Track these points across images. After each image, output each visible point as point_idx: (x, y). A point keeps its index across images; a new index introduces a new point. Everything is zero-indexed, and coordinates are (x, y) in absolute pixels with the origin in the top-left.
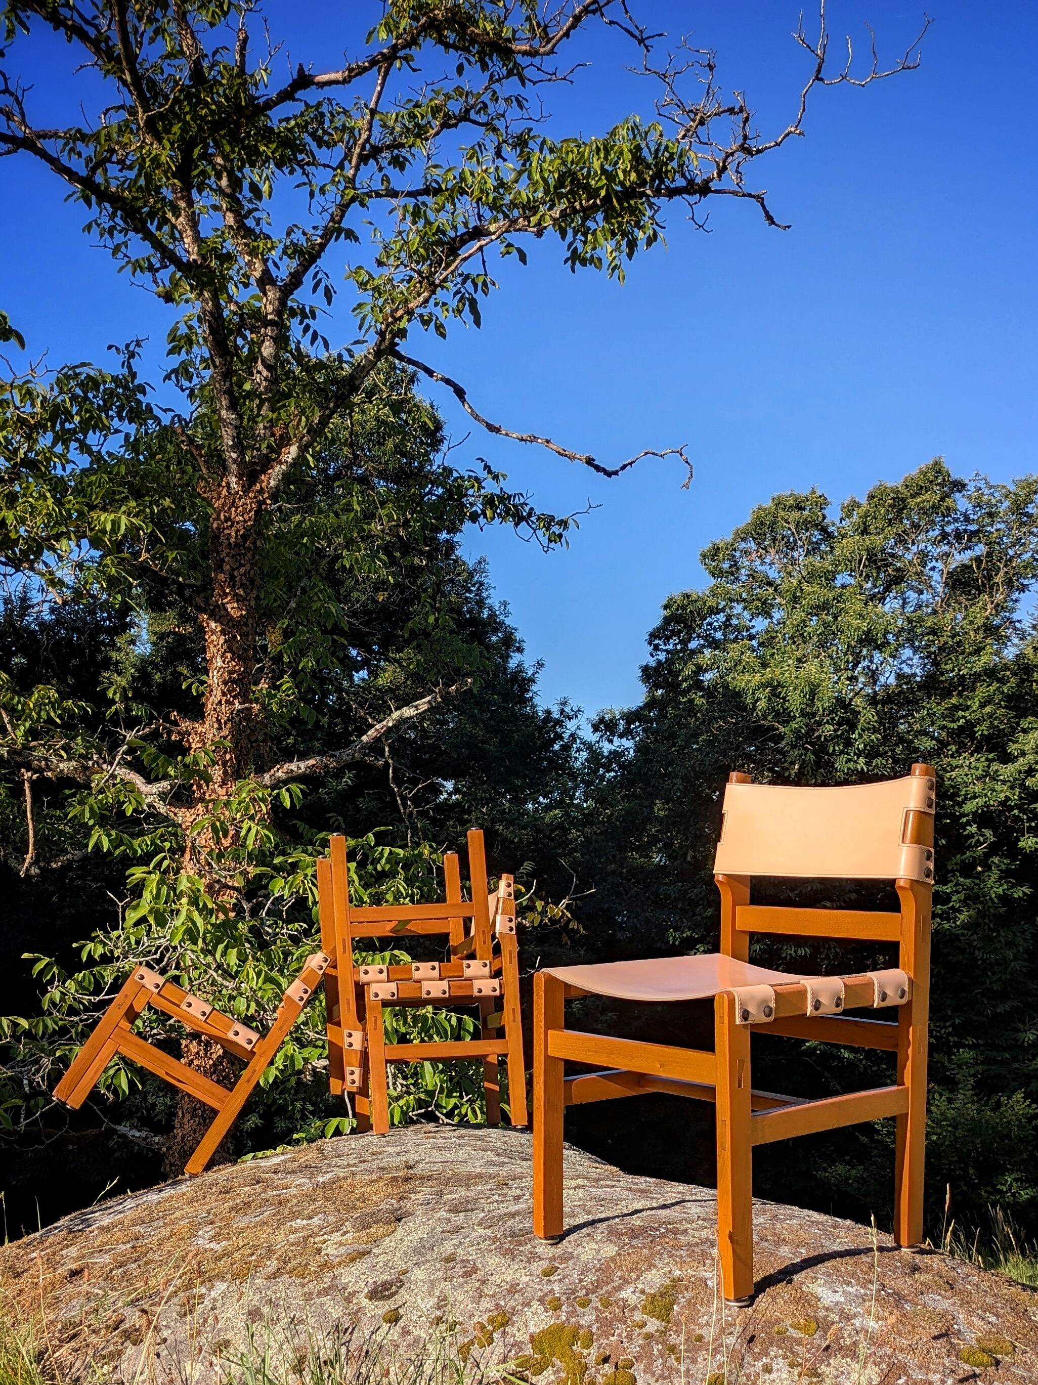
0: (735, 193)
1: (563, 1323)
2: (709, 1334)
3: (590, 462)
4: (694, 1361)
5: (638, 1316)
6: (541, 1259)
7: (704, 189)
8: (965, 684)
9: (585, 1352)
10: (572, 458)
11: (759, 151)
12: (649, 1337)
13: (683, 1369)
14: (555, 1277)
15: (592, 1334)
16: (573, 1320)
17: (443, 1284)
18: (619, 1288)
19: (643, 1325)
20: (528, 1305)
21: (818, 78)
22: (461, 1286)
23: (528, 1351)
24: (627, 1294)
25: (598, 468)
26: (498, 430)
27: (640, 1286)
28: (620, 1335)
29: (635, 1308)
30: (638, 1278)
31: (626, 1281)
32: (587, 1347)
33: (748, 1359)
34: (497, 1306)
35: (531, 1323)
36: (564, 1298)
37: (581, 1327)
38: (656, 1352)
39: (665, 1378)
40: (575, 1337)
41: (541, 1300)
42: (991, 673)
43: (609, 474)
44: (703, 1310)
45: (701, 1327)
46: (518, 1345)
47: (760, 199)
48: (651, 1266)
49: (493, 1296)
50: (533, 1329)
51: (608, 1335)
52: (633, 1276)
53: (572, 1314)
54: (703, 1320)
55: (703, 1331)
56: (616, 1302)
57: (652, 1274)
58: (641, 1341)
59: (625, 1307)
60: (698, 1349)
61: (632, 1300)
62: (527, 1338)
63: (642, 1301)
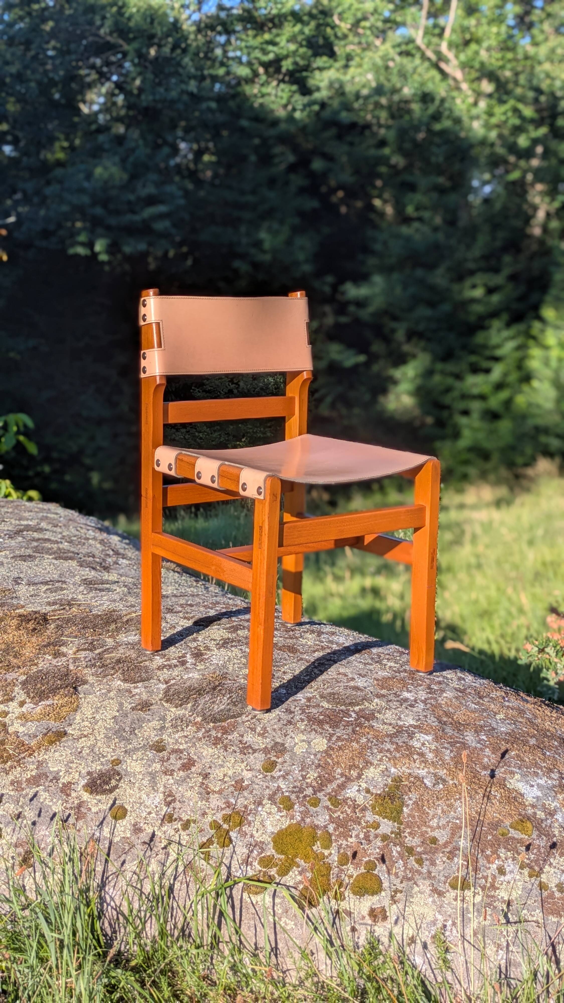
1: (299, 824)
2: (442, 836)
4: (433, 863)
5: (370, 817)
6: (255, 751)
9: (326, 852)
12: (385, 838)
13: (424, 870)
14: (276, 773)
15: (330, 835)
16: (308, 820)
17: (165, 778)
18: (342, 787)
19: (376, 826)
20: (260, 804)
22: (184, 780)
23: (270, 851)
24: (351, 792)
27: (364, 785)
28: (357, 836)
29: (364, 809)
30: (359, 777)
31: (349, 779)
32: (327, 847)
33: (482, 862)
34: (228, 805)
35: (268, 823)
36: (293, 797)
37: (317, 826)
38: (395, 853)
39: (409, 879)
40: (314, 839)
41: (271, 798)
44: (431, 813)
45: (432, 828)
46: (260, 845)
48: (368, 763)
49: (220, 792)
50: (270, 829)
51: (346, 836)
52: (354, 773)
53: (305, 814)
54: (434, 823)
55: (436, 834)
56: (345, 800)
57: (371, 773)
58: (379, 843)
59: (355, 807)
60: (434, 852)
61: (360, 800)
62: (267, 839)
63: (370, 801)
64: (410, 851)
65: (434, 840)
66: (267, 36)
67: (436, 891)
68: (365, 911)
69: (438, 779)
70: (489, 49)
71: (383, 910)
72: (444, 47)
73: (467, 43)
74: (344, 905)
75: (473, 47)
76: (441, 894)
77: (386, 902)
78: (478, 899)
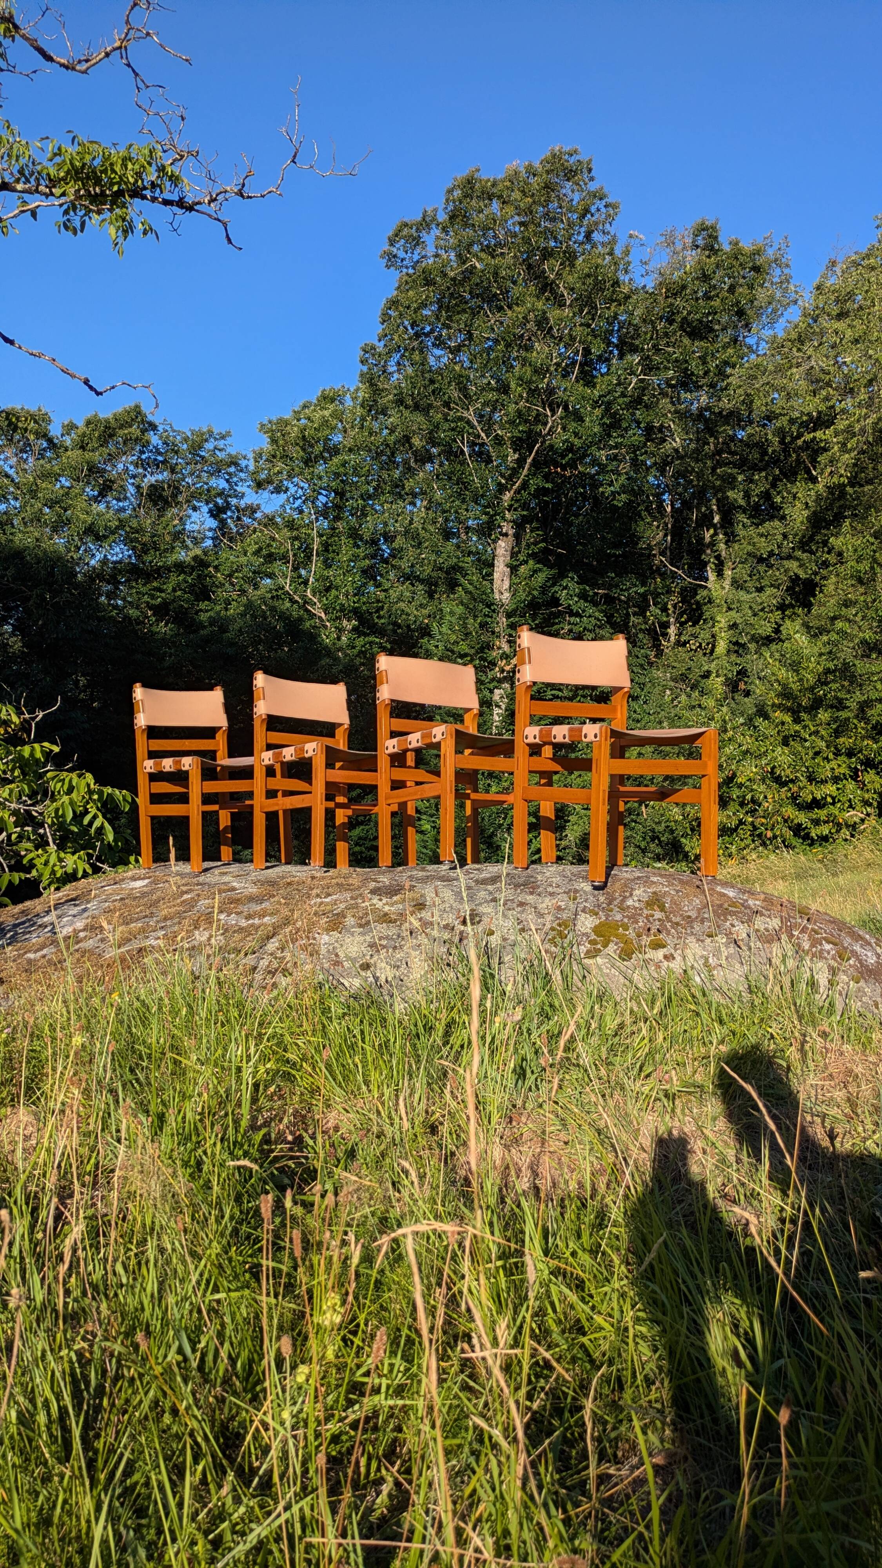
0: (210, 216)
1: (605, 920)
3: (86, 382)
4: (692, 928)
7: (190, 209)
8: (158, 573)
9: (627, 932)
10: (73, 376)
11: (249, 197)
12: (659, 920)
13: (689, 932)
14: (580, 900)
15: (626, 924)
16: (610, 919)
17: (510, 913)
18: (623, 901)
19: (652, 915)
20: (578, 914)
21: (293, 161)
23: (593, 937)
24: (630, 902)
25: (91, 388)
26: (12, 342)
28: (643, 922)
29: (641, 909)
30: (631, 895)
31: (625, 897)
32: (627, 930)
33: (720, 923)
34: (559, 917)
35: (587, 923)
36: (596, 909)
37: (616, 921)
38: (668, 926)
39: (681, 937)
41: (583, 911)
42: (180, 567)
43: (98, 394)
46: (586, 935)
47: (225, 225)
50: (590, 925)
51: (637, 922)
52: (627, 894)
53: (607, 916)
54: (686, 908)
55: (689, 914)
56: (628, 907)
57: (637, 892)
58: (657, 923)
59: (635, 908)
60: (692, 922)
61: (637, 905)
62: (589, 931)
63: (642, 905)
64: (677, 924)
65: (689, 917)
66: (155, 584)
67: (698, 940)
68: (661, 957)
69: (678, 891)
70: (347, 595)
71: (672, 955)
72: (309, 593)
73: (328, 589)
74: (647, 956)
75: (334, 592)
76: (702, 941)
77: (673, 951)
78: (724, 940)
